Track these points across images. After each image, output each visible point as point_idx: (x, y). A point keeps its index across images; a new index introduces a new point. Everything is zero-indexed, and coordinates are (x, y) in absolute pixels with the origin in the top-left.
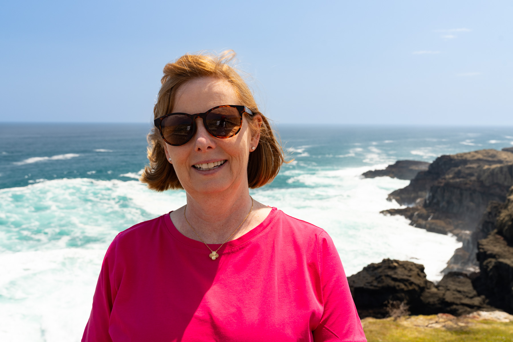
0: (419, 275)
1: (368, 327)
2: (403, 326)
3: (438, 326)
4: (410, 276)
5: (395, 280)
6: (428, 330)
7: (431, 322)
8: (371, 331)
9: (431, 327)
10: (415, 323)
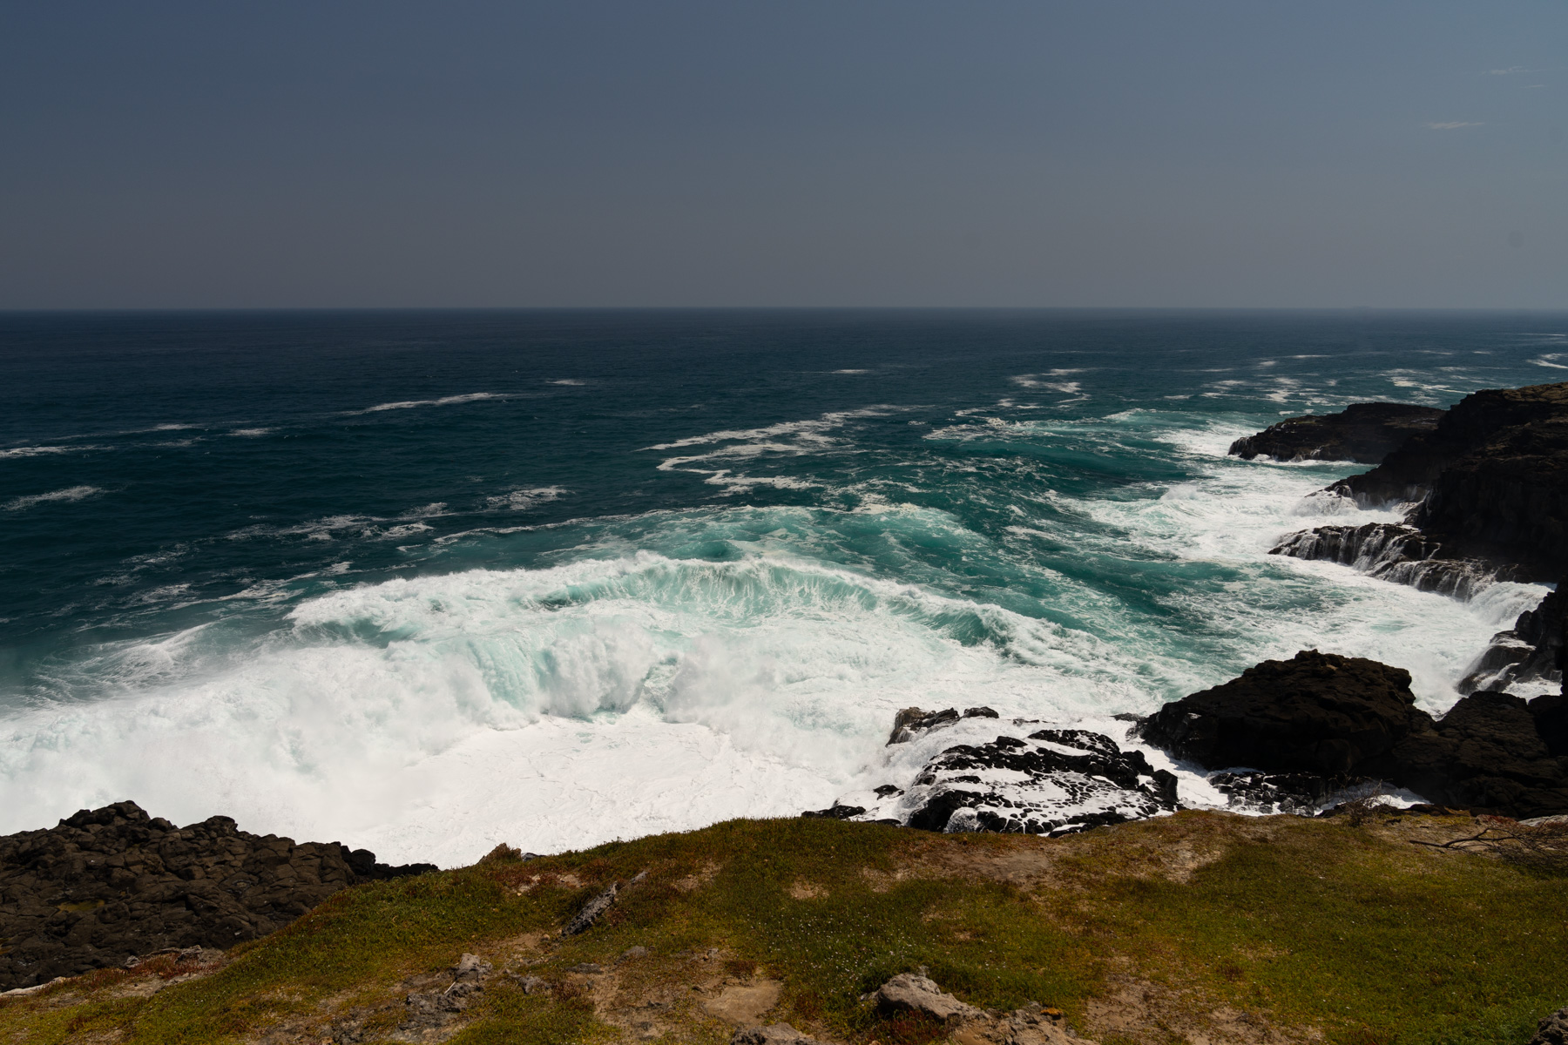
0: (1392, 695)
1: (1285, 840)
2: (1380, 842)
3: (1478, 847)
4: (1369, 698)
5: (1328, 705)
6: (1452, 857)
7: (1456, 836)
8: (1295, 852)
9: (1457, 848)
10: (1413, 835)
